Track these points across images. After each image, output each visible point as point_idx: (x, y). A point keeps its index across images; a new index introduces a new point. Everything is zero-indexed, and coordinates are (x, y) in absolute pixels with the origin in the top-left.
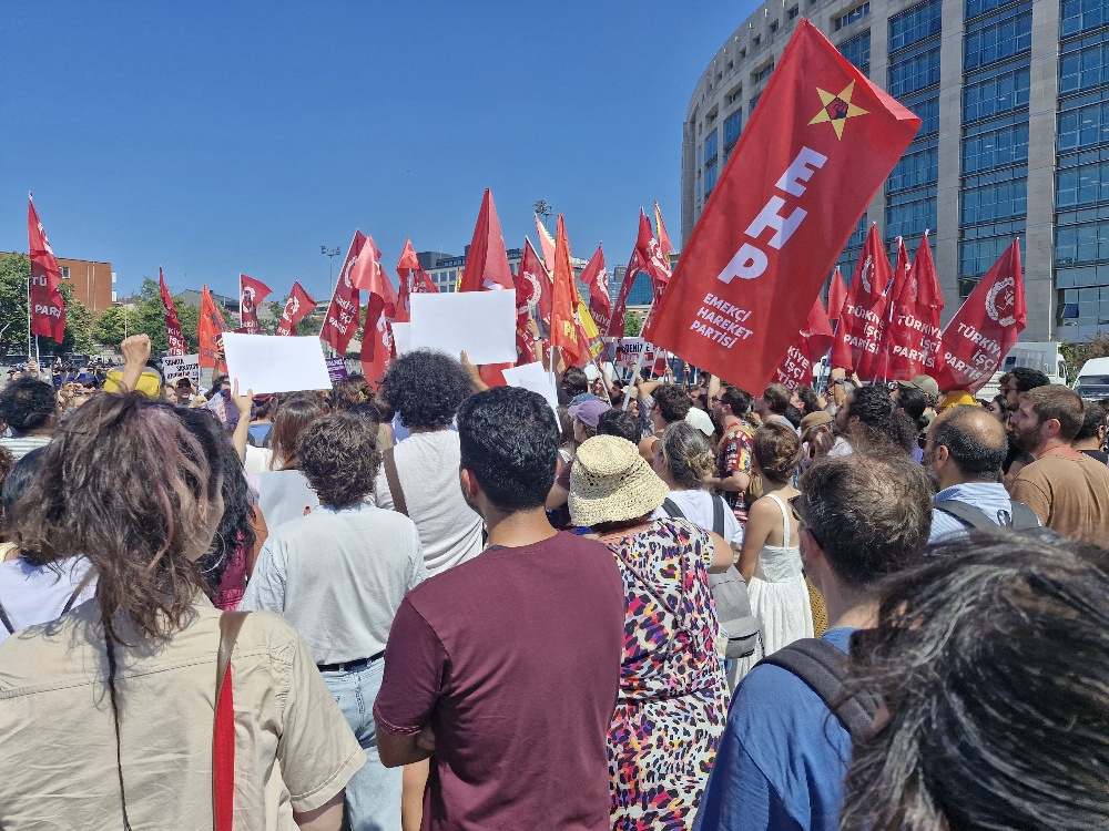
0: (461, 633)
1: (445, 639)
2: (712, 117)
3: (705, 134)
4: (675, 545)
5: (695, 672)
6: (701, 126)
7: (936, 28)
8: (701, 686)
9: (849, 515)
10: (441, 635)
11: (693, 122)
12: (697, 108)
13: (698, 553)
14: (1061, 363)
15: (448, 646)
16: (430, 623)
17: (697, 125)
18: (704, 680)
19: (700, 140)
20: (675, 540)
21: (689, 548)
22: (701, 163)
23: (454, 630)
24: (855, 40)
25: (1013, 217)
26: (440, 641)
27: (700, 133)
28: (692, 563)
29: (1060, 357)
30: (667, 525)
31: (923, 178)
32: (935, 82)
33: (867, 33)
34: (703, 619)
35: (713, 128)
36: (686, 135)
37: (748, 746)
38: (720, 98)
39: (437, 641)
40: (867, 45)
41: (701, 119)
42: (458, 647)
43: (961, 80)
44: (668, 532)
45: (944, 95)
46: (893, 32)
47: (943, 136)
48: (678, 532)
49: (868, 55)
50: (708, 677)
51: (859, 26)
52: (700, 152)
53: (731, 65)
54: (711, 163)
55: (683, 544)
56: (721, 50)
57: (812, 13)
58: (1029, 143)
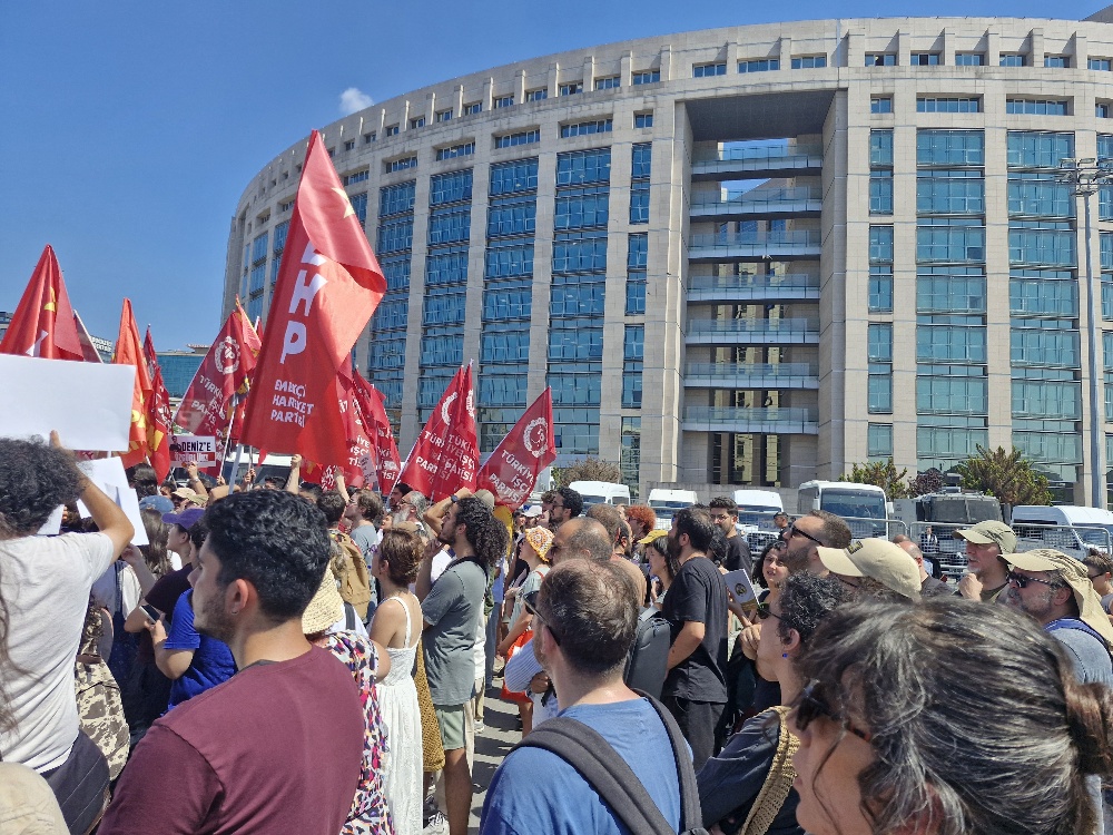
0: (241, 758)
1: (220, 768)
2: (263, 219)
3: (255, 233)
4: (351, 660)
5: (364, 793)
6: (250, 225)
7: (468, 196)
8: (369, 807)
9: (583, 616)
10: (214, 764)
11: (243, 219)
12: (248, 207)
13: (372, 668)
14: (552, 483)
15: (223, 774)
16: (203, 751)
17: (247, 222)
18: (370, 800)
19: (249, 238)
20: (352, 655)
21: (363, 663)
22: (248, 260)
23: (232, 754)
24: (403, 185)
25: (519, 362)
26: (214, 771)
27: (250, 231)
28: (366, 678)
29: (552, 479)
30: (343, 639)
31: (453, 315)
32: (465, 239)
33: (412, 183)
34: (374, 737)
35: (263, 230)
36: (234, 230)
37: (516, 826)
38: (273, 204)
39: (210, 771)
40: (412, 193)
41: (252, 218)
42: (236, 773)
43: (485, 242)
44: (344, 647)
45: (471, 251)
46: (434, 188)
47: (469, 284)
48: (353, 646)
49: (412, 202)
50: (374, 796)
51: (406, 175)
52: (248, 251)
53: (286, 176)
54: (259, 263)
55: (359, 659)
56: (277, 158)
57: (366, 151)
58: (532, 304)
